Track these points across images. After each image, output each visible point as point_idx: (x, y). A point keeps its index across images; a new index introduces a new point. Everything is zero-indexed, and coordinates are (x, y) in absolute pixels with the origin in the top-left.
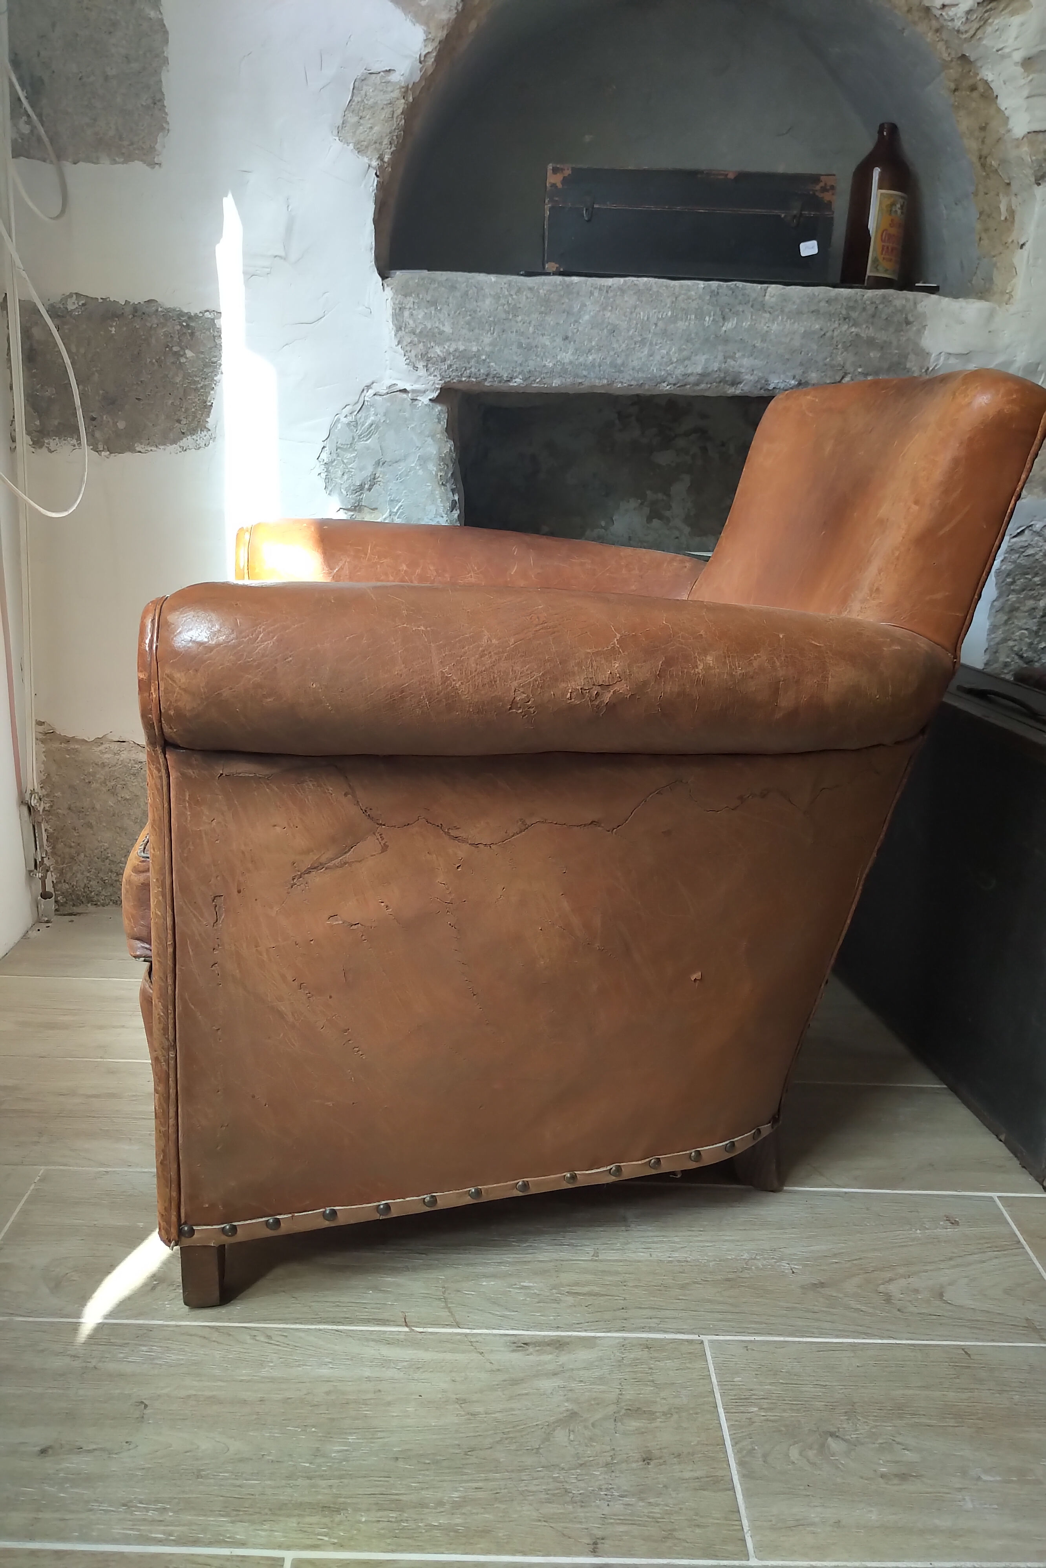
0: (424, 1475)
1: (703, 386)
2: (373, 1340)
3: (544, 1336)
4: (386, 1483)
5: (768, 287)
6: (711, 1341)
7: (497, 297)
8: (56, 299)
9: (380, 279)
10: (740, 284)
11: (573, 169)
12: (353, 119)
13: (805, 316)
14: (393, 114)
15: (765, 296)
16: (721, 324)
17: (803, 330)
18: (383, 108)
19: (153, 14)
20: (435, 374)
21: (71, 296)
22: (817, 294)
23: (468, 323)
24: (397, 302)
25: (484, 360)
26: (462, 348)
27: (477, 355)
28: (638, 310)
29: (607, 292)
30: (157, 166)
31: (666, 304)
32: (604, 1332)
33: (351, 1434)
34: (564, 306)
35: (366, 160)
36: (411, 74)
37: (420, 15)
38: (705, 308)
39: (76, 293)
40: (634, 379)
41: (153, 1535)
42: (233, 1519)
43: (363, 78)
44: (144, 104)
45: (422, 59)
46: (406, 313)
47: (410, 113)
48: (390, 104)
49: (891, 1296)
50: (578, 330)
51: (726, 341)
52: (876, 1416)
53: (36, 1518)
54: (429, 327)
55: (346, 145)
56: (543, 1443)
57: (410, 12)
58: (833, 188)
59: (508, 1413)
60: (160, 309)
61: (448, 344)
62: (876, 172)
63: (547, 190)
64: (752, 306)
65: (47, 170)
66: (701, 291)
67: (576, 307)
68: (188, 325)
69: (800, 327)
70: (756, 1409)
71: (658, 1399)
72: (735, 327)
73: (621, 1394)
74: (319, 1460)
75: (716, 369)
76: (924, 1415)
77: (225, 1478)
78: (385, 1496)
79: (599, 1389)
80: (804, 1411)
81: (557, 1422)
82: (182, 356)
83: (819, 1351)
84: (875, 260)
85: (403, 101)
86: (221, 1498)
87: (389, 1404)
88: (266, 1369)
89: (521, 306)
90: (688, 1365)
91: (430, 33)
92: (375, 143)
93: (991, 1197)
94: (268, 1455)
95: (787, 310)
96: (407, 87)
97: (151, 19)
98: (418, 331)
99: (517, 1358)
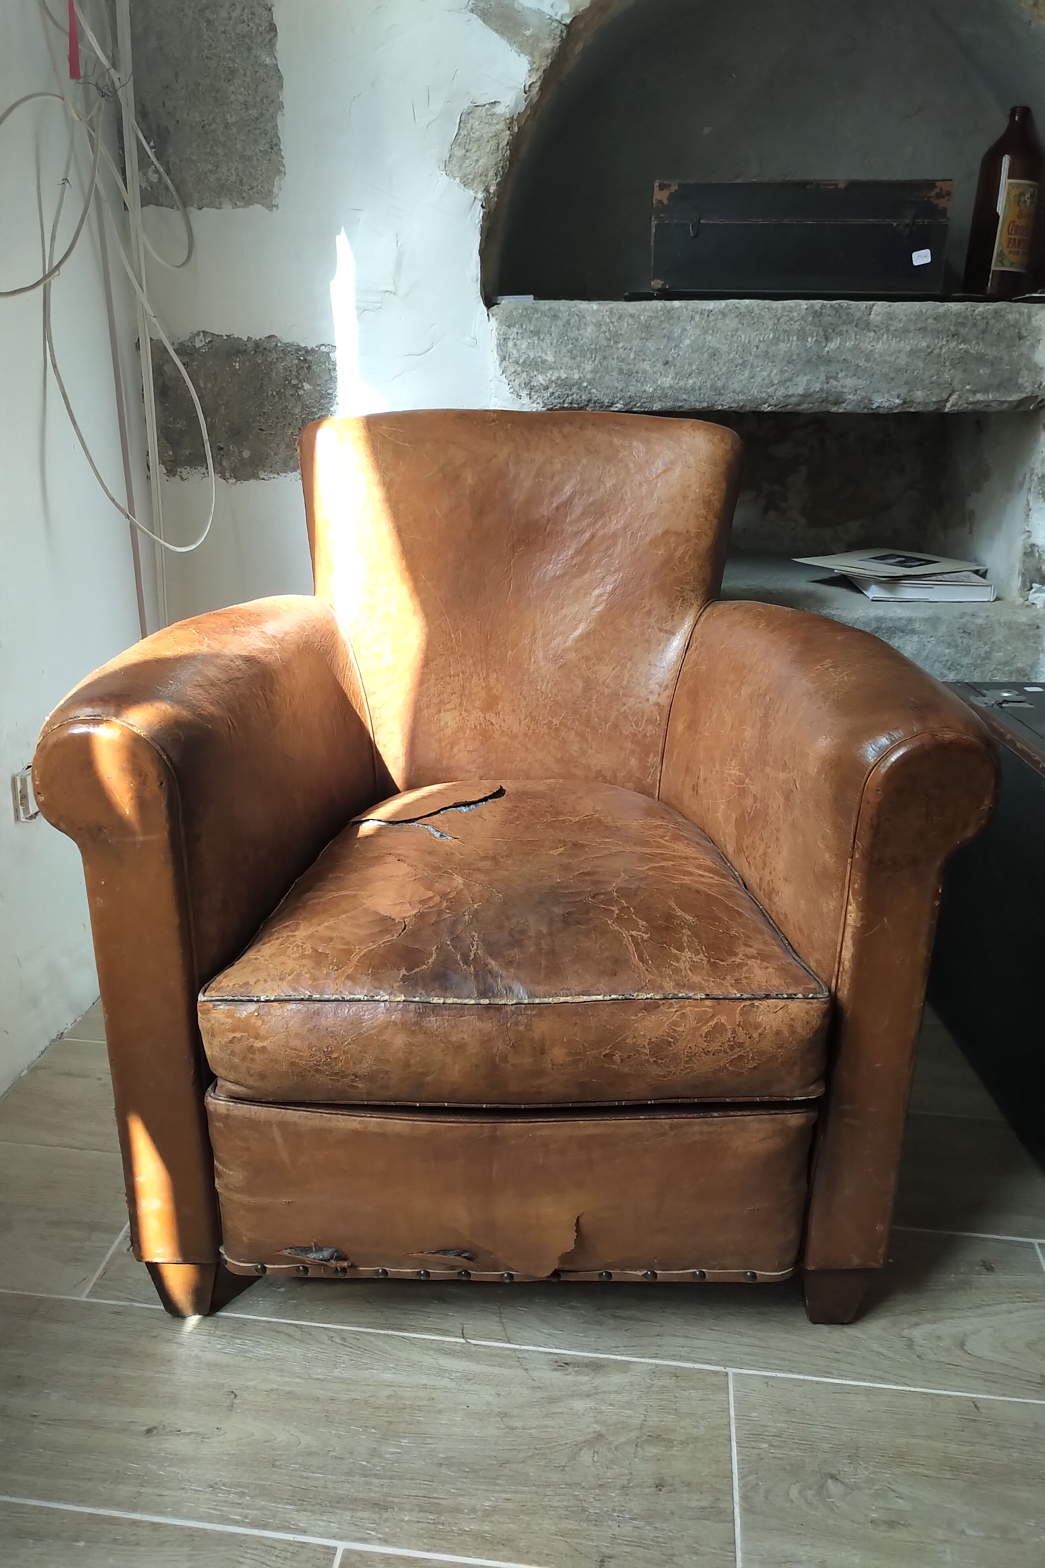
0: (462, 1482)
1: (805, 406)
2: (433, 1349)
3: (584, 1357)
4: (429, 1487)
5: (873, 305)
6: (735, 1374)
7: (598, 325)
8: (185, 337)
9: (485, 309)
10: (844, 303)
11: (679, 185)
12: (459, 152)
13: (912, 334)
14: (498, 146)
15: (870, 314)
16: (824, 345)
17: (908, 348)
18: (488, 141)
19: (268, 61)
20: (538, 401)
21: (198, 334)
22: (924, 311)
23: (570, 351)
24: (501, 333)
25: (587, 387)
26: (564, 376)
27: (579, 383)
28: (739, 333)
29: (708, 316)
30: (274, 208)
31: (768, 327)
32: (639, 1357)
33: (405, 1437)
34: (664, 331)
35: (472, 193)
36: (516, 106)
37: (525, 46)
38: (807, 329)
39: (203, 331)
40: (734, 401)
41: (232, 1517)
42: (298, 1508)
43: (469, 111)
44: (262, 149)
45: (527, 89)
46: (510, 344)
47: (515, 144)
48: (495, 136)
49: (913, 1341)
50: (679, 355)
51: (829, 361)
52: (876, 1462)
53: (139, 1492)
54: (532, 357)
55: (452, 179)
56: (569, 1461)
57: (515, 43)
58: (949, 193)
59: (542, 1430)
60: (279, 345)
61: (550, 372)
62: (1006, 160)
63: (654, 206)
64: (856, 326)
65: (175, 216)
66: (804, 311)
67: (677, 332)
68: (305, 359)
69: (906, 346)
70: (766, 1446)
71: (678, 1428)
72: (838, 348)
73: (645, 1421)
74: (375, 1460)
75: (817, 390)
76: (923, 1465)
77: (295, 1470)
78: (426, 1499)
79: (626, 1413)
80: (810, 1452)
81: (585, 1442)
82: (300, 388)
83: (835, 1393)
84: (1001, 254)
85: (508, 132)
86: (290, 1488)
87: (440, 1412)
88: (339, 1370)
89: (622, 332)
90: (710, 1396)
91: (534, 63)
92: (481, 175)
93: (1032, 1244)
94: (333, 1451)
95: (892, 329)
96: (512, 118)
97: (267, 65)
98: (521, 361)
99: (556, 1377)
